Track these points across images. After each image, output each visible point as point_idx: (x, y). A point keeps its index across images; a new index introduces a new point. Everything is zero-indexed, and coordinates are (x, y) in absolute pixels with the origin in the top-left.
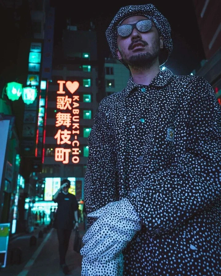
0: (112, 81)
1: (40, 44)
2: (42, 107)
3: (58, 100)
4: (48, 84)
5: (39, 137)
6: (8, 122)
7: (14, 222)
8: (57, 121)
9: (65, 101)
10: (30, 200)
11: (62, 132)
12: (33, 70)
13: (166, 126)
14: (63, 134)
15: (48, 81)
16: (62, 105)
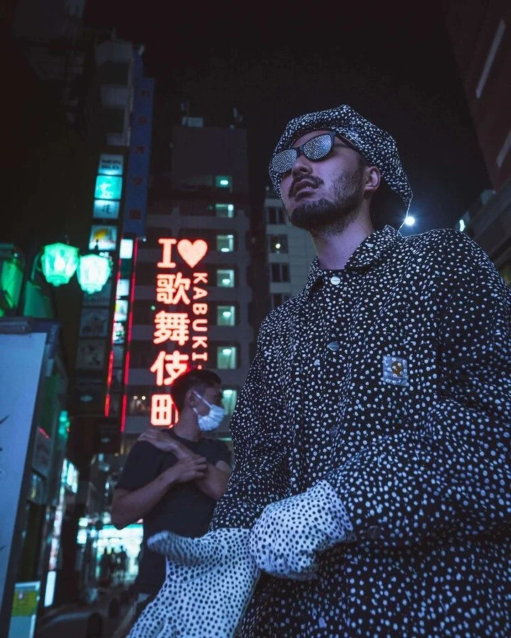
0: (283, 239)
1: (120, 158)
2: (123, 298)
3: (159, 283)
4: (136, 245)
5: (113, 368)
6: (43, 336)
7: (52, 577)
8: (157, 330)
9: (176, 286)
10: (90, 521)
11: (169, 357)
12: (104, 216)
13: (380, 352)
14: (171, 362)
15: (137, 239)
16: (167, 293)
